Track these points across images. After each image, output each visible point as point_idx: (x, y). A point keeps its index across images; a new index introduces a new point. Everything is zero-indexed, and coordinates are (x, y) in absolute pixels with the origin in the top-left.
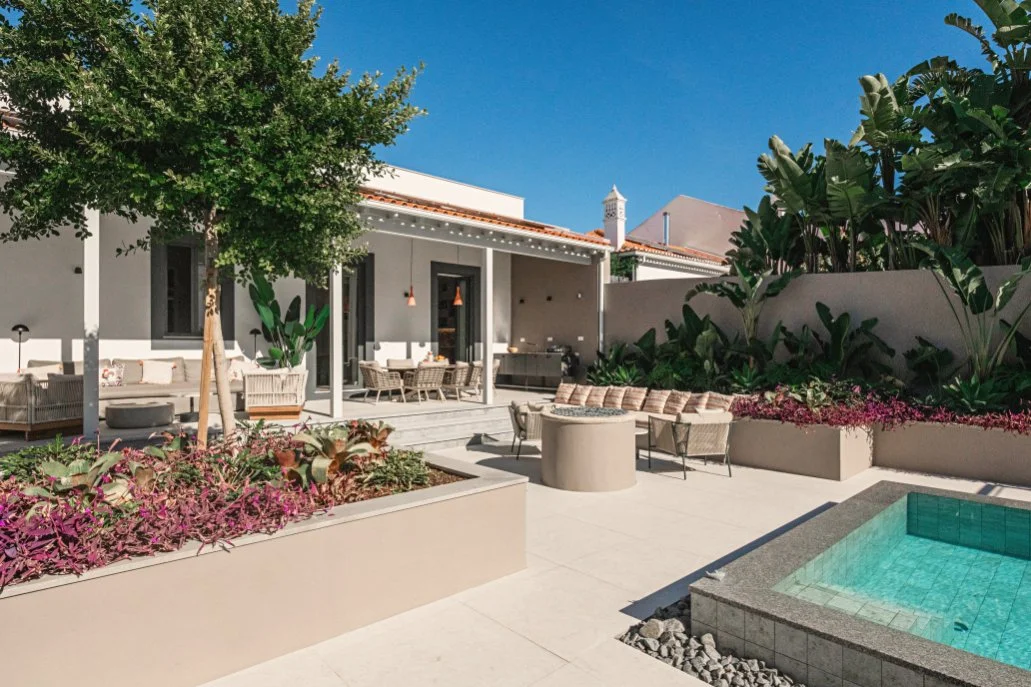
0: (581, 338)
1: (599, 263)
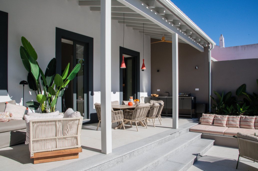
0: (197, 89)
1: (208, 52)
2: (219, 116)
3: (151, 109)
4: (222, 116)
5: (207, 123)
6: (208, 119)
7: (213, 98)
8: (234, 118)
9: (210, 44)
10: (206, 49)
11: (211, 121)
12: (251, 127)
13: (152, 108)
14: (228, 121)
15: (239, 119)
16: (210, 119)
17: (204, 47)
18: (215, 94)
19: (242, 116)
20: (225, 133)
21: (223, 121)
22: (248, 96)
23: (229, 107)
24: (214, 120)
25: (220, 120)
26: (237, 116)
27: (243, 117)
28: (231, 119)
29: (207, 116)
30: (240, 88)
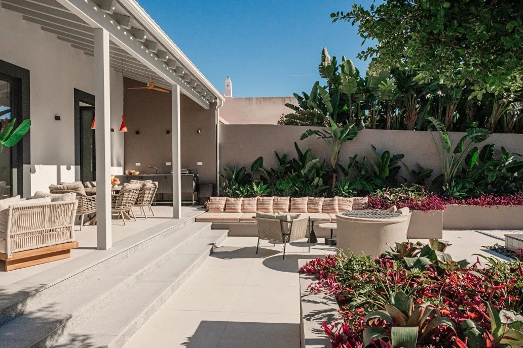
0: (200, 163)
1: (215, 109)
2: (232, 200)
3: (141, 192)
4: (236, 199)
5: (217, 210)
6: (218, 204)
7: (223, 176)
8: (249, 200)
9: (218, 99)
10: (213, 105)
11: (223, 207)
12: (270, 210)
13: (143, 190)
14: (243, 205)
15: (256, 202)
16: (220, 204)
17: (210, 103)
18: (226, 170)
19: (260, 197)
20: (241, 220)
21: (236, 206)
22: (265, 172)
23: (244, 187)
24: (225, 205)
25: (233, 204)
26: (254, 198)
27: (260, 199)
28: (246, 202)
29: (217, 200)
30: (256, 162)
